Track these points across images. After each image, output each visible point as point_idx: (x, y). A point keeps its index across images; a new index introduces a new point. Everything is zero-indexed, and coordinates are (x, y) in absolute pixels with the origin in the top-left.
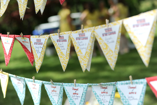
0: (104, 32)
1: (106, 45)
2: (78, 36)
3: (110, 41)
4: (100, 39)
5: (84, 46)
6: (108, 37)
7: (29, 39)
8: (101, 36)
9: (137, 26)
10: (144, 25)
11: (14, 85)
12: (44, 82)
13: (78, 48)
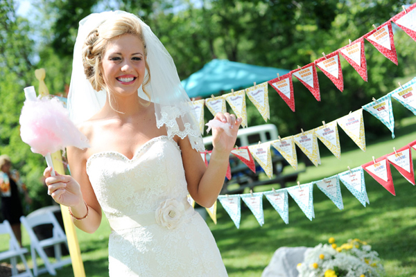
0: (324, 132)
1: (328, 142)
2: (301, 139)
3: (331, 138)
4: (322, 138)
5: (310, 146)
6: (328, 135)
7: (246, 150)
8: (322, 135)
9: (350, 124)
10: (354, 122)
11: (224, 207)
12: (265, 193)
13: (304, 149)
